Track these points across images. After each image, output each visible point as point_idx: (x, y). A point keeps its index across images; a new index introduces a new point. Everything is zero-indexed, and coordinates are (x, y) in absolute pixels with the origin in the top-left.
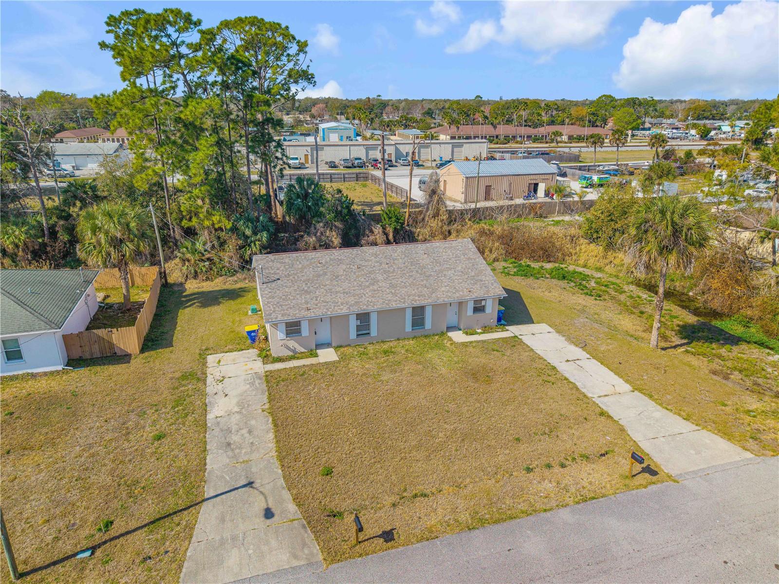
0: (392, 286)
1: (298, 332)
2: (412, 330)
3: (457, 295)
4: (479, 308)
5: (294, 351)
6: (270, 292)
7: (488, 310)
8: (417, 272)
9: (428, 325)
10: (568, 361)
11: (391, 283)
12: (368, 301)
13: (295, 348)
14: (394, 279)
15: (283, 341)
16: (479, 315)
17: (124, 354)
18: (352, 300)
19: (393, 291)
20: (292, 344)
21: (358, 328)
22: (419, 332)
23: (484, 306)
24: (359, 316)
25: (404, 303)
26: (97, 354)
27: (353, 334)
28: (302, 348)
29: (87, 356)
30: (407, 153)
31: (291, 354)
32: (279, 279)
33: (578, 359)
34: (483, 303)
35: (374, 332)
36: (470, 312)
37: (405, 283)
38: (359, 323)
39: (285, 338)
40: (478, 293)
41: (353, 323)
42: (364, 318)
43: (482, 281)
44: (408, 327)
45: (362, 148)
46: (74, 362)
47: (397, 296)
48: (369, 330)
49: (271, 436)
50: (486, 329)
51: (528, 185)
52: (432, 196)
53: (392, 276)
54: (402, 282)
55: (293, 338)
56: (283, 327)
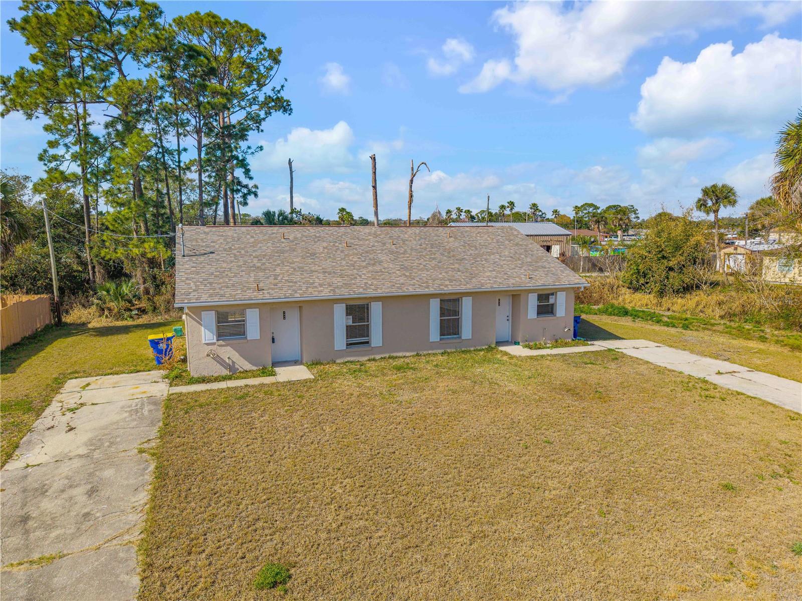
0: (405, 268)
1: (241, 331)
2: (441, 339)
3: (512, 281)
4: (546, 309)
5: (232, 368)
6: (193, 267)
7: (560, 312)
8: (442, 254)
9: (466, 332)
10: (720, 373)
11: (403, 265)
12: (366, 283)
13: (233, 363)
14: (406, 260)
15: (210, 347)
16: (547, 319)
18: (338, 281)
19: (407, 274)
20: (228, 353)
21: (351, 332)
23: (553, 305)
24: (351, 308)
25: (427, 287)
27: (340, 342)
28: (247, 363)
31: (225, 372)
32: (212, 253)
34: (551, 301)
35: (376, 339)
36: (532, 313)
37: (425, 266)
38: (350, 323)
39: (215, 341)
40: (542, 282)
41: (341, 319)
42: (359, 313)
43: (544, 268)
44: (434, 335)
47: (413, 279)
48: (368, 336)
50: (557, 343)
53: (403, 257)
54: (421, 264)
55: (231, 342)
56: (210, 317)
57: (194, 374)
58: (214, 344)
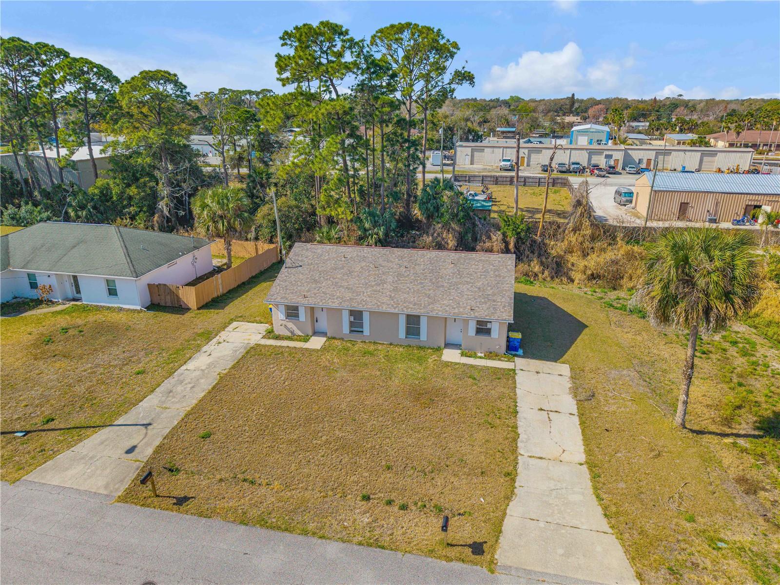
0: (396, 290)
1: (297, 316)
2: (406, 337)
3: (456, 311)
4: (483, 329)
5: (292, 332)
6: (286, 276)
7: (495, 334)
8: (431, 280)
9: (423, 336)
10: (541, 410)
11: (396, 287)
12: (363, 299)
13: (294, 330)
14: (402, 283)
15: (283, 322)
16: (483, 338)
17: (186, 307)
18: (348, 295)
19: (393, 295)
20: (290, 325)
21: (352, 324)
22: (413, 341)
23: (489, 329)
24: (352, 313)
25: (395, 308)
26: (169, 304)
27: (346, 329)
28: (299, 332)
29: (163, 304)
30: (640, 160)
31: (289, 334)
32: (301, 266)
33: (556, 412)
34: (489, 326)
35: (366, 331)
36: (472, 331)
37: (410, 289)
38: (352, 319)
40: (482, 313)
41: (346, 319)
42: (357, 316)
43: (494, 301)
44: (402, 334)
45: (585, 152)
46: (153, 306)
47: (392, 300)
48: (362, 328)
49: (202, 394)
50: (490, 355)
51: (744, 206)
52: (576, 207)
53: (403, 280)
54: (408, 287)
55: (293, 321)
56: (282, 308)
57: (277, 333)
58: (284, 320)
